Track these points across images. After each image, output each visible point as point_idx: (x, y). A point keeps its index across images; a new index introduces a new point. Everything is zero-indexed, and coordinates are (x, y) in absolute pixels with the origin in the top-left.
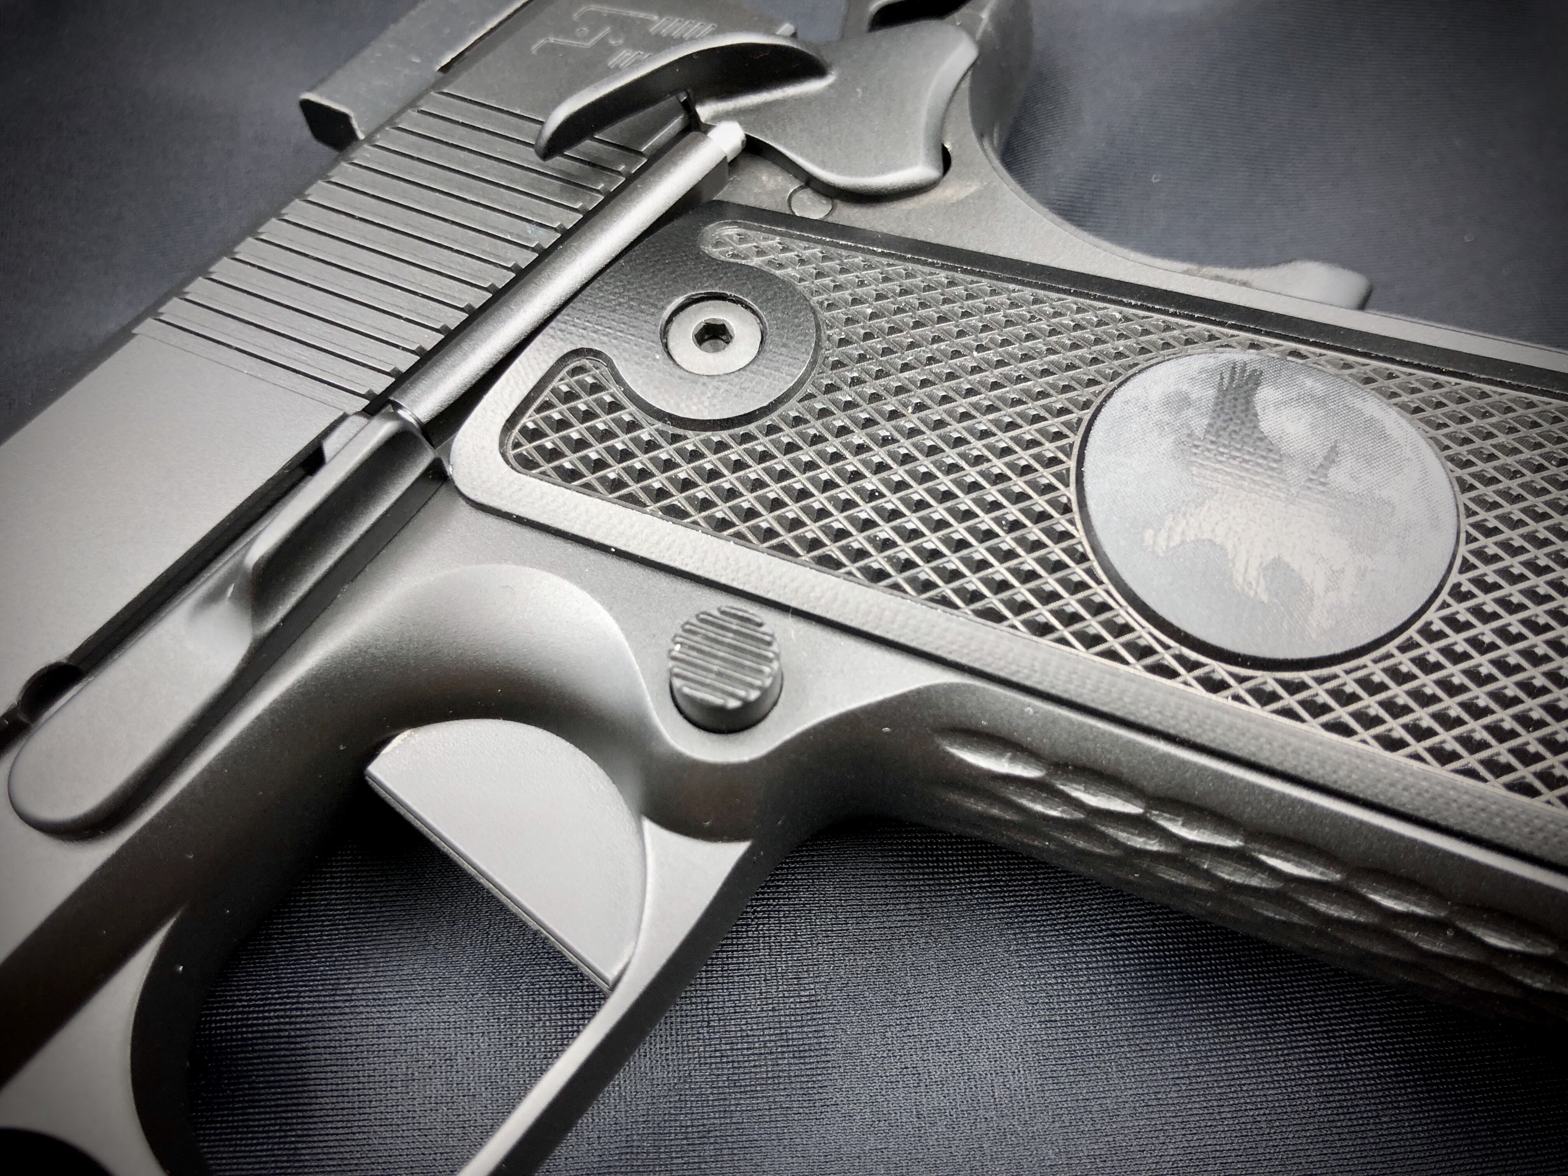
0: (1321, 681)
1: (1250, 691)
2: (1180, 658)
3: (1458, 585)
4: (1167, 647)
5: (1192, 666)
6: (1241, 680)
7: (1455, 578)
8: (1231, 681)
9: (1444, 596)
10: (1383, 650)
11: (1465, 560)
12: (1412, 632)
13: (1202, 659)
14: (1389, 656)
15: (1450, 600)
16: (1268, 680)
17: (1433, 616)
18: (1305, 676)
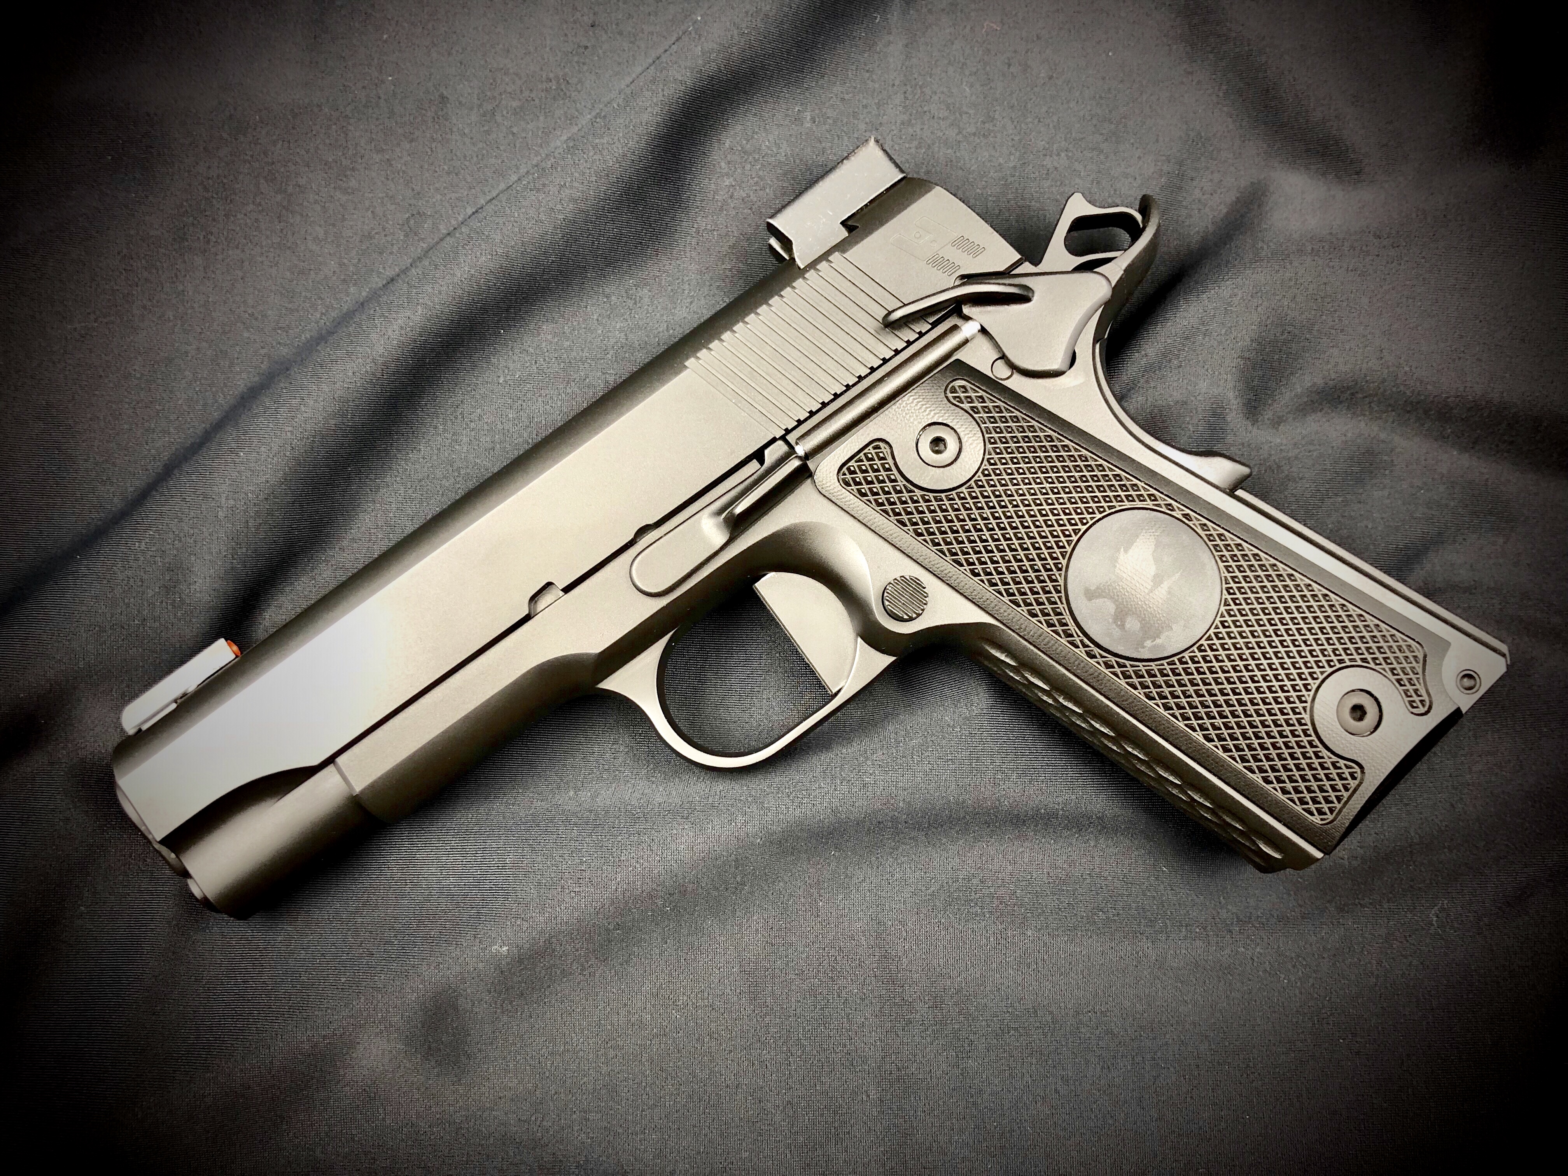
0: (1132, 666)
1: (1104, 662)
2: (1081, 641)
3: (1202, 645)
4: (1079, 636)
5: (1085, 646)
6: (1102, 657)
7: (1202, 642)
8: (1098, 656)
9: (1195, 648)
10: (1162, 662)
11: (1210, 636)
12: (1175, 659)
13: (1091, 645)
14: (1163, 665)
15: (1196, 650)
16: (1113, 660)
17: (1186, 655)
18: (1127, 663)
